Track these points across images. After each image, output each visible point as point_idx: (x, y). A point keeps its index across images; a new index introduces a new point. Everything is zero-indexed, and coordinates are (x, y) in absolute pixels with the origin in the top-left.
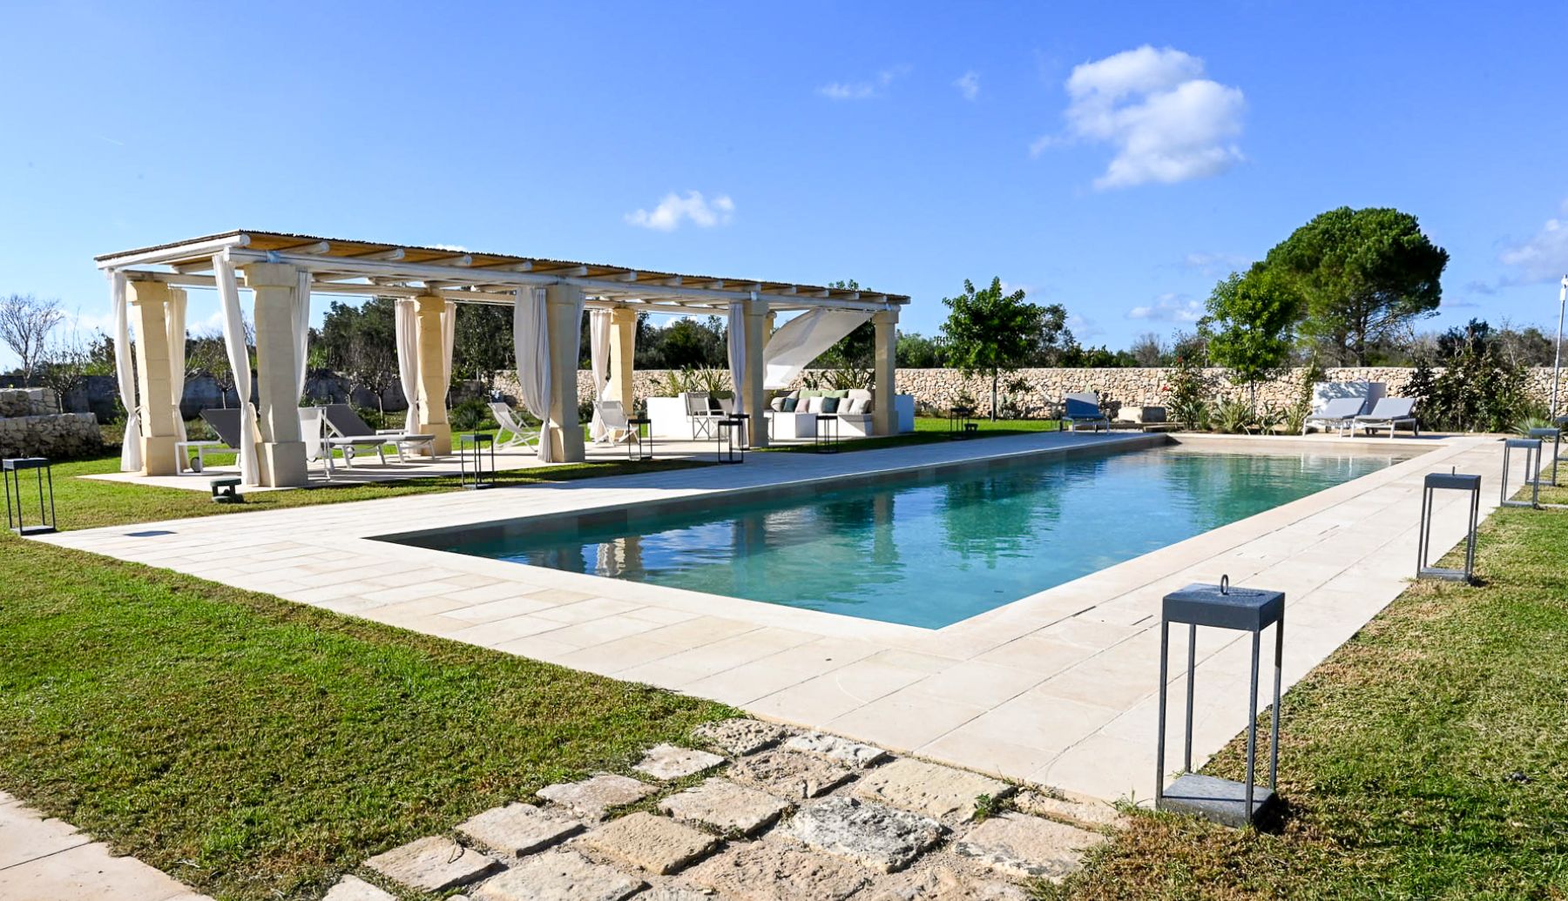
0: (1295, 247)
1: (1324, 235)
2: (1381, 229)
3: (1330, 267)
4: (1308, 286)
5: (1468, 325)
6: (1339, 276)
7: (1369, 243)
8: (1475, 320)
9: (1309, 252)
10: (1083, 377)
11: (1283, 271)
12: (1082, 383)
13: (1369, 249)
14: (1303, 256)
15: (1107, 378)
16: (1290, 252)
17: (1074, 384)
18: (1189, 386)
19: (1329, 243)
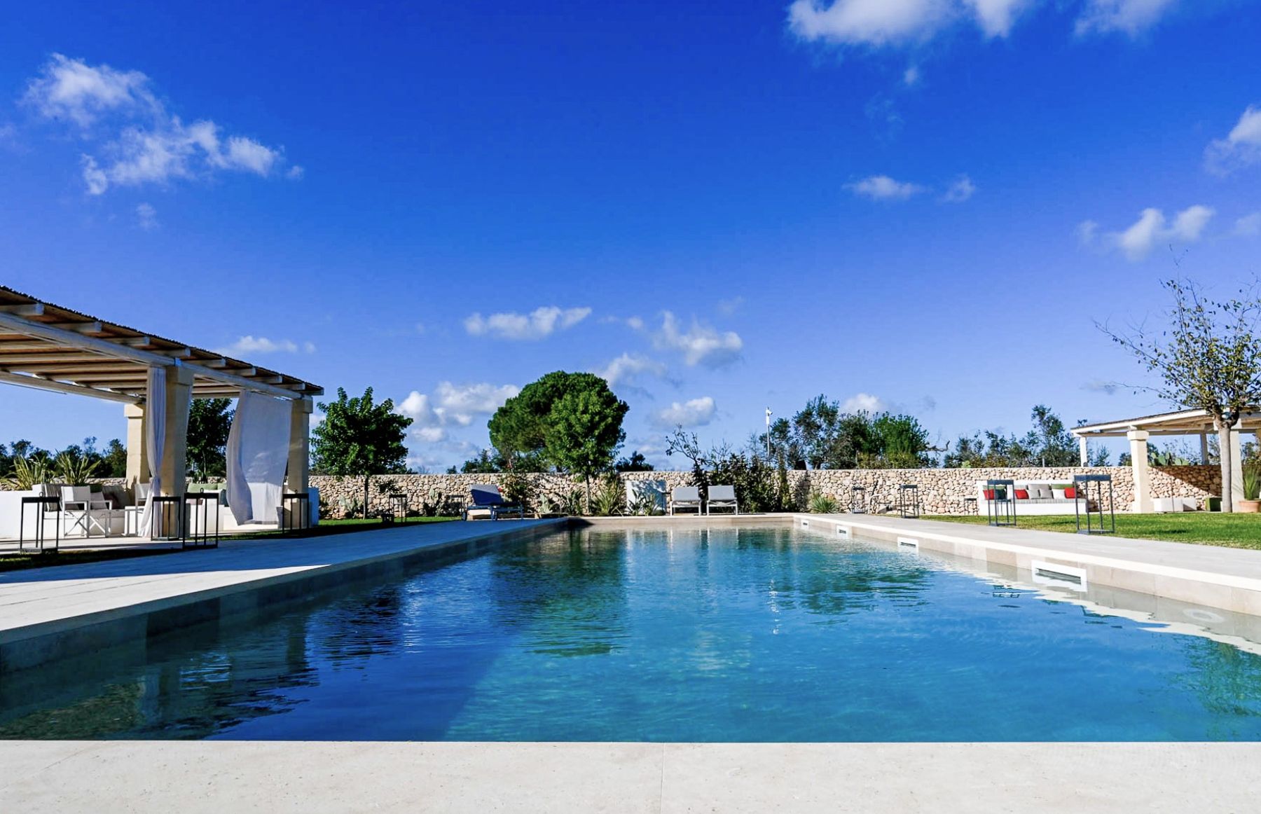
0: (533, 396)
1: (553, 388)
2: (587, 383)
5: (631, 456)
8: (636, 453)
10: (426, 482)
11: (526, 413)
12: (426, 487)
14: (539, 402)
15: (448, 482)
16: (531, 399)
17: (419, 488)
18: (518, 487)
19: (557, 394)
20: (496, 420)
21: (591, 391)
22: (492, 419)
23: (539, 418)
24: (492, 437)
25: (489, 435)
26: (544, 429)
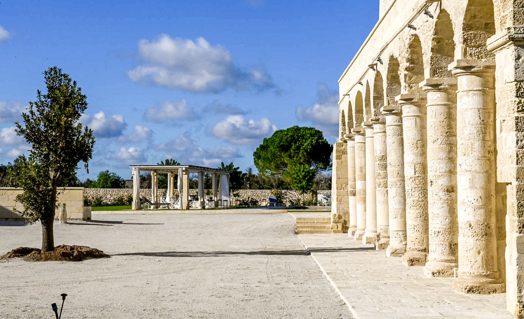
0: (281, 141)
1: (291, 137)
2: (311, 134)
3: (294, 150)
4: (287, 157)
6: (298, 153)
7: (308, 141)
9: (286, 144)
11: (277, 151)
13: (308, 144)
14: (284, 145)
16: (279, 143)
18: (278, 195)
19: (293, 141)
20: (258, 152)
21: (312, 139)
22: (255, 151)
23: (284, 154)
24: (255, 162)
25: (253, 160)
26: (286, 160)
